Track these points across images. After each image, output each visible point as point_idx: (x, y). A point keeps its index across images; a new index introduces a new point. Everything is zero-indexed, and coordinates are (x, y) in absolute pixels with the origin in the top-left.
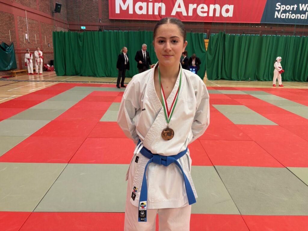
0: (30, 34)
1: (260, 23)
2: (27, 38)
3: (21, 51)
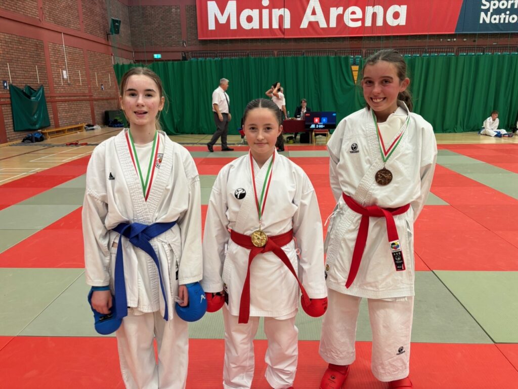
0: (69, 71)
1: (453, 33)
2: (65, 77)
3: (57, 98)
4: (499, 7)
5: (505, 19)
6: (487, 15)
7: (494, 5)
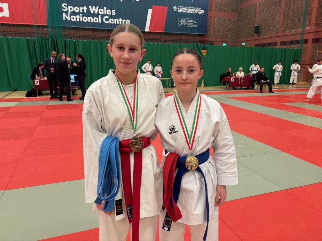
1: (46, 25)
4: (74, 11)
5: (80, 19)
6: (67, 15)
7: (71, 9)
